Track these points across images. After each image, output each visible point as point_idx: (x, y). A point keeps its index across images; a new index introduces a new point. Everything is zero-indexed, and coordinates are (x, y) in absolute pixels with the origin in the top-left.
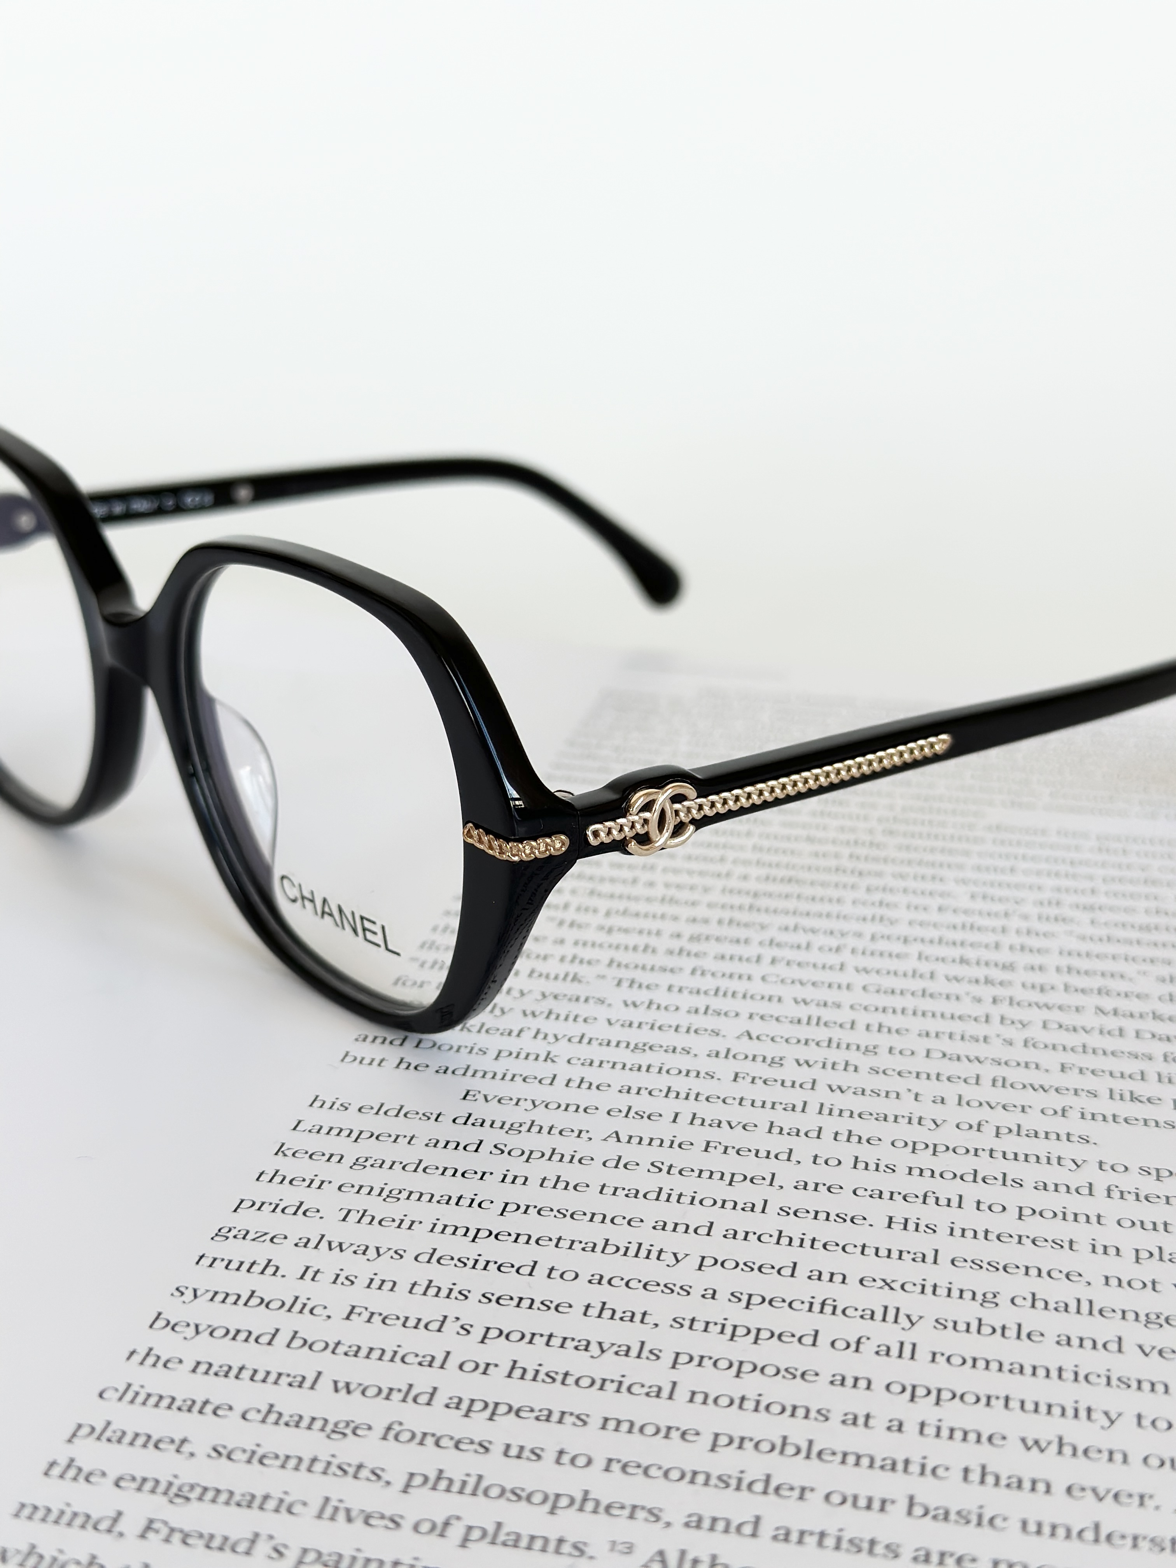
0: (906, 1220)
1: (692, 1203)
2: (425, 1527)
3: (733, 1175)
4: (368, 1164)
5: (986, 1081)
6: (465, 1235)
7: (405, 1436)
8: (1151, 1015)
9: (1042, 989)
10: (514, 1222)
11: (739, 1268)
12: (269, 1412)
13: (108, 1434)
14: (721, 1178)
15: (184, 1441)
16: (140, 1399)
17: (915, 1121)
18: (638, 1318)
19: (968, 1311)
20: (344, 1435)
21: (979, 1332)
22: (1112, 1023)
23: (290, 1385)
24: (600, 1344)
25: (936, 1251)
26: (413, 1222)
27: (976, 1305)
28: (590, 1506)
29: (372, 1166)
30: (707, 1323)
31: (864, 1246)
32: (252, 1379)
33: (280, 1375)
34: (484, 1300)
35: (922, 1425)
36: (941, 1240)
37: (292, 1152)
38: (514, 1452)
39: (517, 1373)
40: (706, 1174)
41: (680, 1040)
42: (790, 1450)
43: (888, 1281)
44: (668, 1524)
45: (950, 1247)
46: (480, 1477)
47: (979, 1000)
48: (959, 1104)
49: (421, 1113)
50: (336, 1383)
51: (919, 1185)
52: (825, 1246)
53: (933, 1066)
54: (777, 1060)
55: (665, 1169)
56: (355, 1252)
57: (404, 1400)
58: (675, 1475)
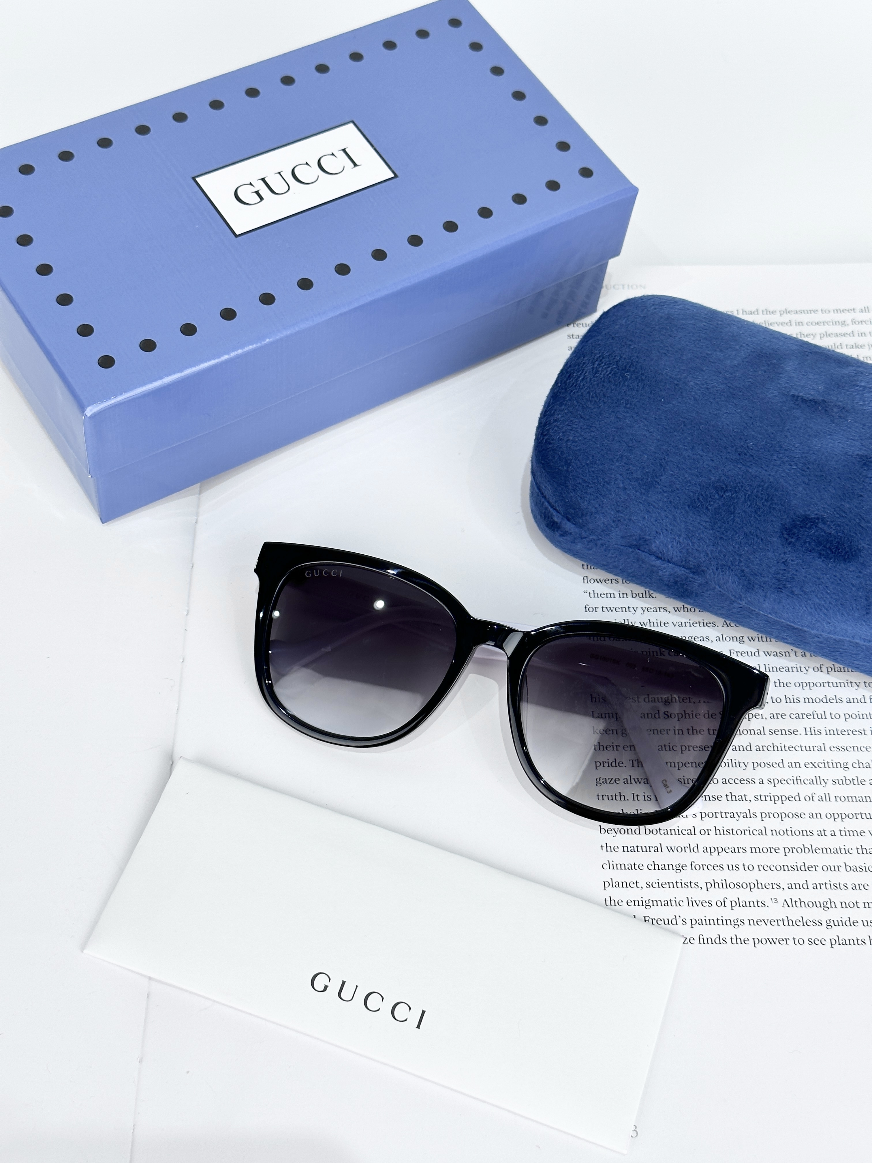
0: (811, 729)
2: (719, 904)
6: (675, 767)
7: (698, 867)
11: (766, 767)
12: (654, 865)
13: (614, 884)
15: (637, 882)
16: (615, 867)
17: (799, 669)
18: (744, 798)
19: (841, 774)
20: (680, 870)
21: (846, 783)
23: (654, 851)
24: (737, 813)
25: (824, 744)
27: (842, 769)
28: (760, 885)
30: (765, 796)
32: (642, 851)
33: (649, 847)
35: (840, 831)
36: (824, 737)
38: (731, 868)
39: (718, 832)
42: (807, 850)
43: (813, 763)
44: (783, 889)
45: (828, 741)
46: (726, 880)
50: (667, 847)
51: (810, 708)
52: (789, 748)
54: (741, 638)
56: (644, 783)
57: (690, 852)
58: (778, 868)
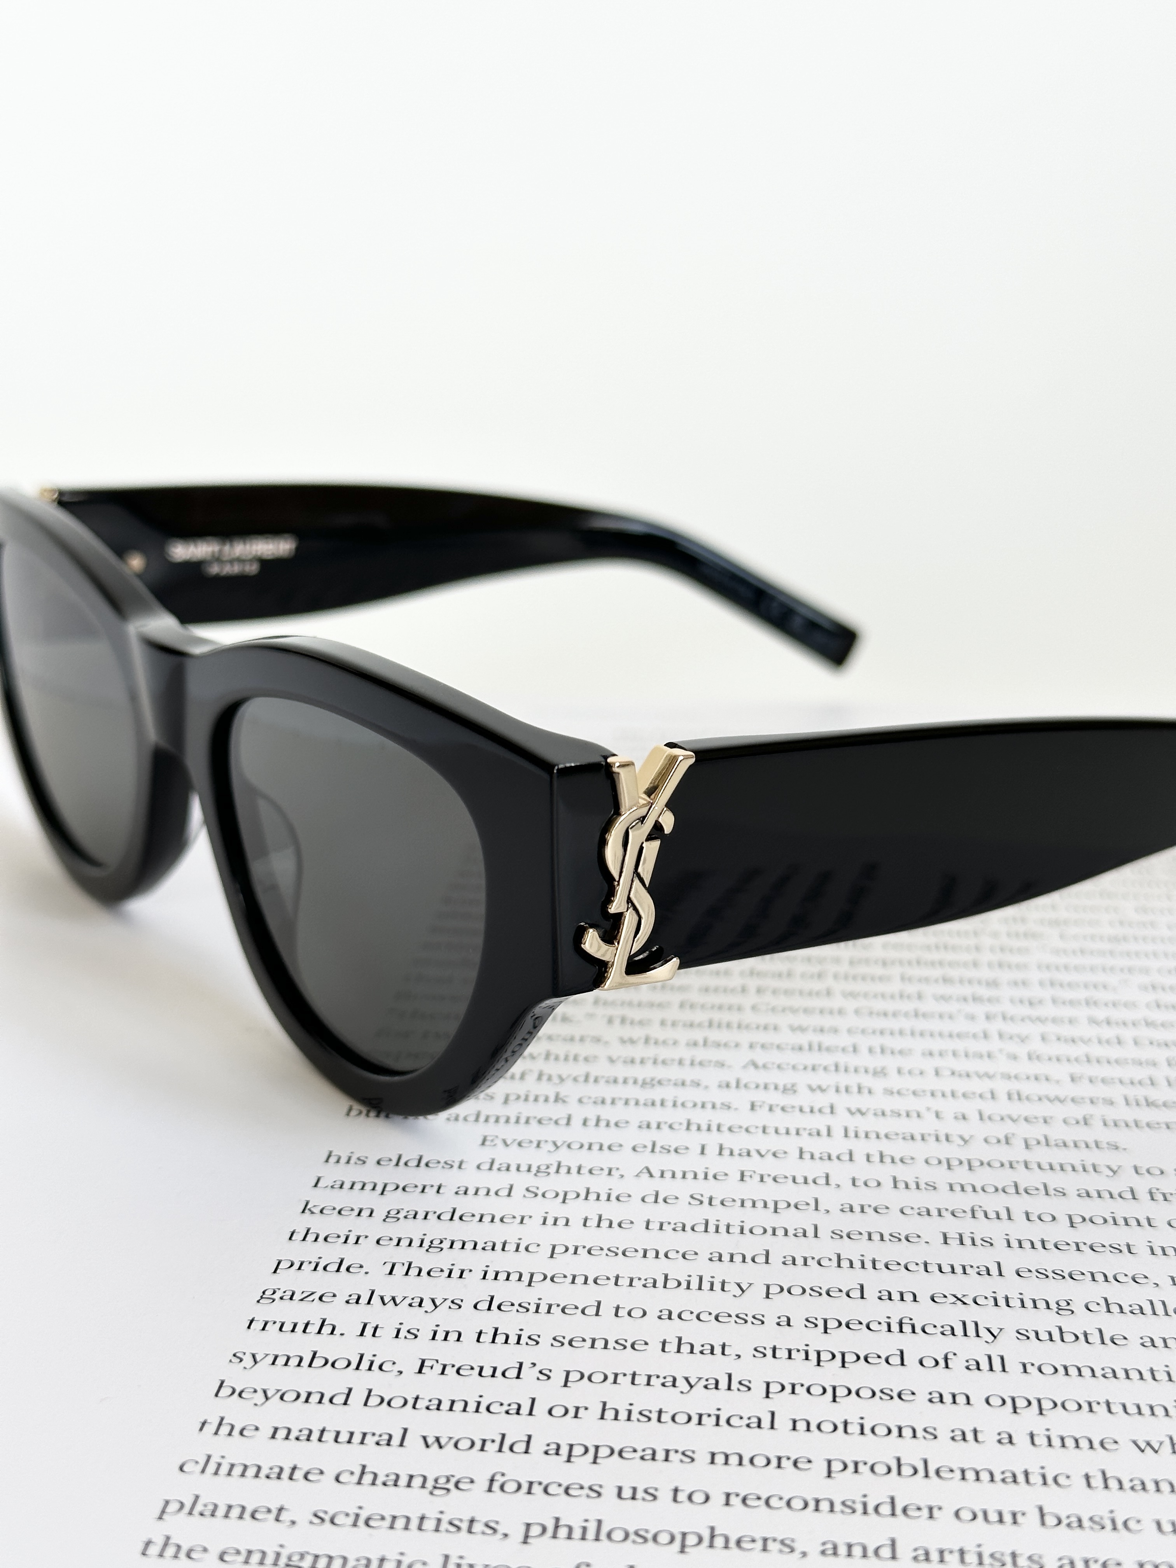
0: (961, 1236)
1: (742, 1232)
3: (776, 1203)
4: (401, 1215)
5: (1002, 1096)
6: (520, 1280)
7: (511, 1487)
8: (1143, 1023)
9: (1031, 1003)
10: (565, 1264)
11: (807, 1294)
12: (363, 1473)
13: (199, 1508)
14: (765, 1206)
15: (281, 1510)
16: (224, 1469)
17: (943, 1138)
18: (718, 1350)
19: (1046, 1321)
20: (448, 1490)
21: (1063, 1340)
22: (1108, 1033)
23: (378, 1444)
24: (687, 1379)
25: (999, 1264)
26: (462, 1272)
27: (1052, 1315)
28: (719, 1542)
29: (406, 1217)
30: (790, 1351)
31: (926, 1265)
32: (336, 1441)
33: (364, 1435)
34: (556, 1344)
35: (1032, 1436)
36: (1000, 1252)
37: (320, 1208)
38: (627, 1493)
39: (609, 1414)
40: (749, 1204)
41: (688, 1074)
42: (907, 1471)
43: (959, 1297)
44: (804, 1554)
45: (1012, 1260)
46: (600, 1522)
47: (972, 1018)
48: (981, 1118)
49: (442, 1161)
50: (425, 1438)
51: (964, 1201)
52: (887, 1265)
53: (947, 1084)
54: (789, 1086)
55: (706, 1201)
56: (410, 1305)
57: (500, 1450)
58: (797, 1504)
